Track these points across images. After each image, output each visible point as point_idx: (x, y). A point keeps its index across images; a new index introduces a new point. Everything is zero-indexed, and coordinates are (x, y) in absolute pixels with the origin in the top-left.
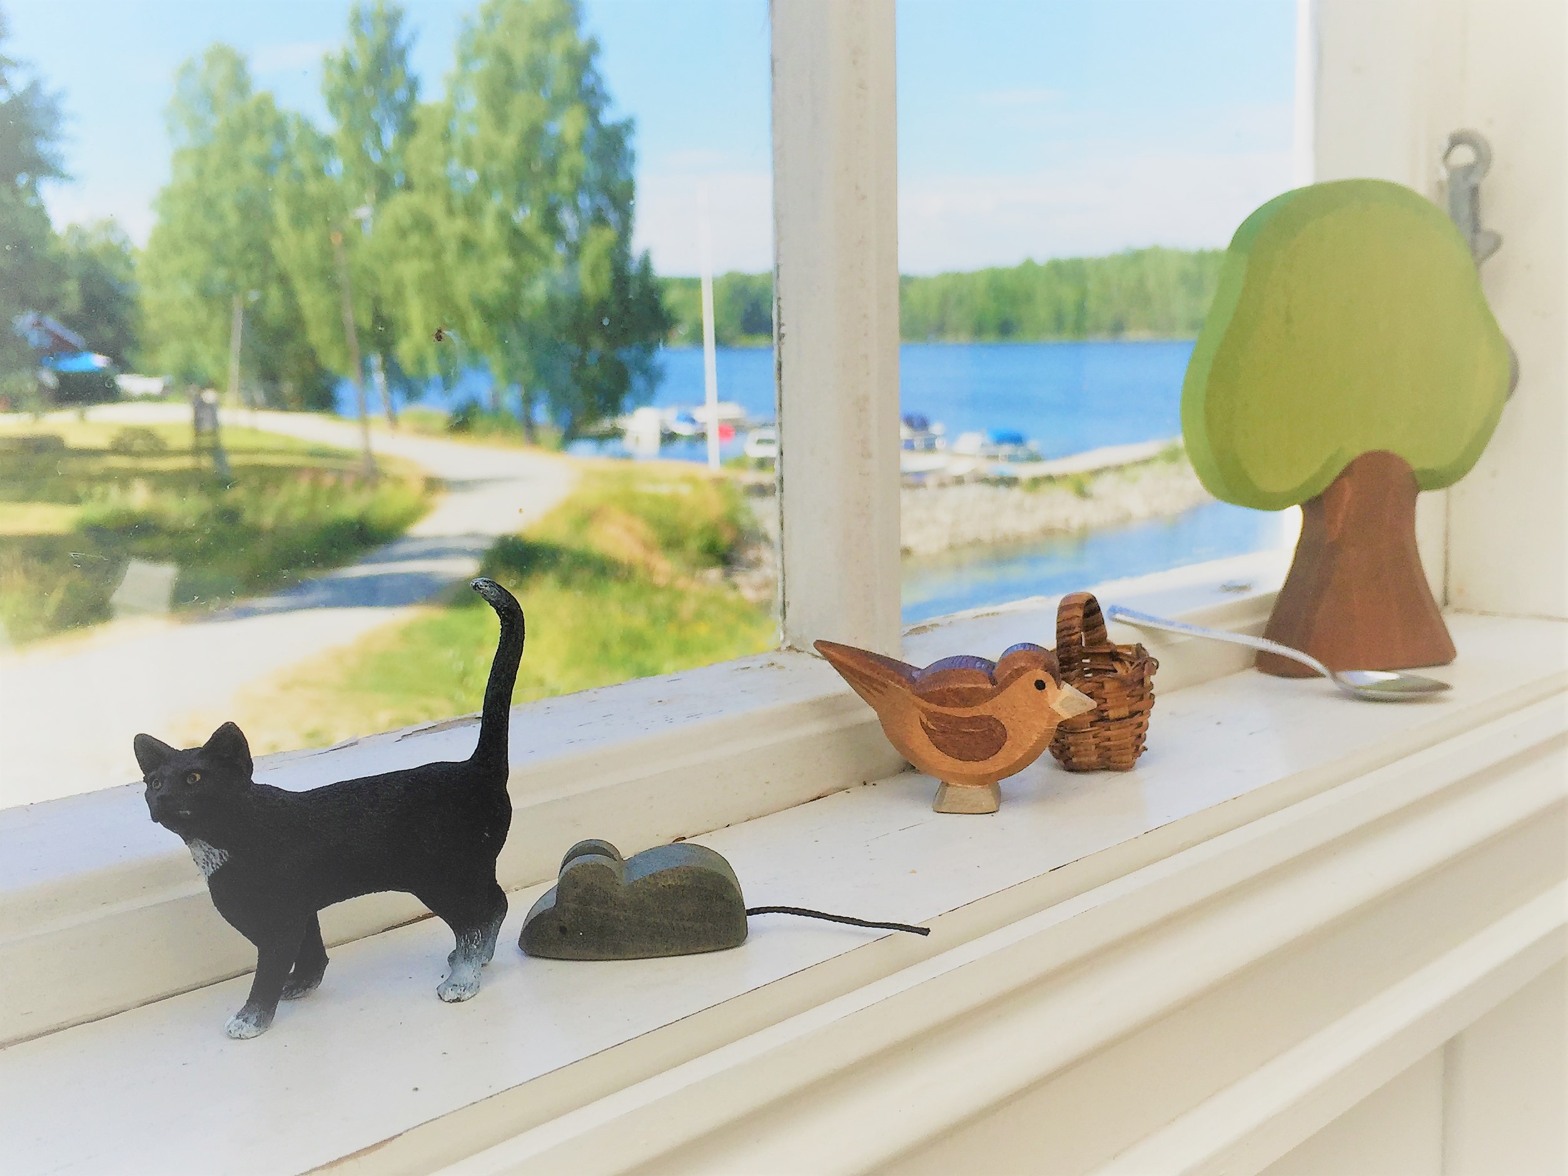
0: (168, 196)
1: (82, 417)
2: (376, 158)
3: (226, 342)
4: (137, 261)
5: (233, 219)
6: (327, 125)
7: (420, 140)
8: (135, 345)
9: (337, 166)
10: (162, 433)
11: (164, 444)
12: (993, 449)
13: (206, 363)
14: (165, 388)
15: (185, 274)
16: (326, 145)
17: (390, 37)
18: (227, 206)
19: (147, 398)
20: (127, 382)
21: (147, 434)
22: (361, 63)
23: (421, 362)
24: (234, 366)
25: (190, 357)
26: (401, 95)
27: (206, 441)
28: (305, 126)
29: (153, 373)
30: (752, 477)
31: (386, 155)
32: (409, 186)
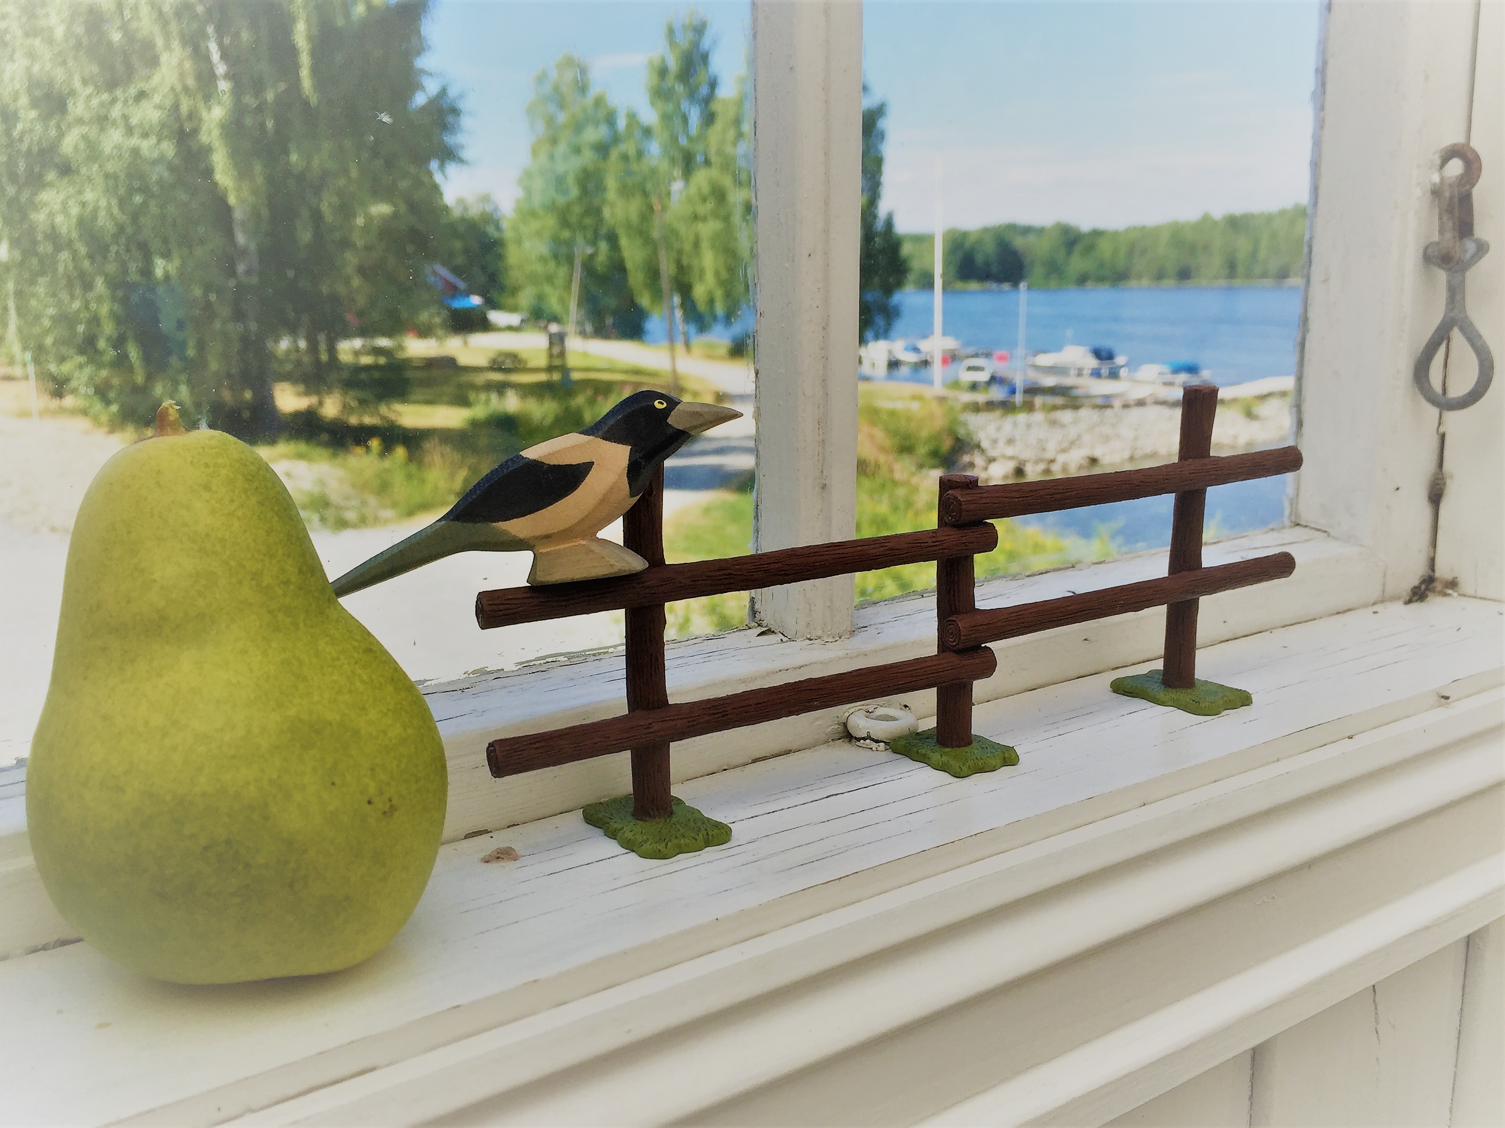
0: (528, 175)
1: (465, 343)
2: (683, 141)
3: (568, 287)
4: (505, 225)
5: (575, 192)
6: (649, 116)
7: (718, 126)
8: (502, 288)
9: (654, 148)
10: (524, 355)
11: (526, 362)
12: (1169, 377)
13: (553, 303)
14: (522, 321)
15: (539, 234)
16: (647, 132)
17: (696, 44)
18: (571, 181)
19: (510, 328)
20: (495, 316)
21: (514, 356)
22: (673, 64)
23: (711, 302)
24: (573, 305)
25: (541, 297)
26: (704, 90)
27: (557, 362)
28: (632, 117)
29: (514, 309)
30: (968, 397)
31: (690, 139)
32: (707, 163)
